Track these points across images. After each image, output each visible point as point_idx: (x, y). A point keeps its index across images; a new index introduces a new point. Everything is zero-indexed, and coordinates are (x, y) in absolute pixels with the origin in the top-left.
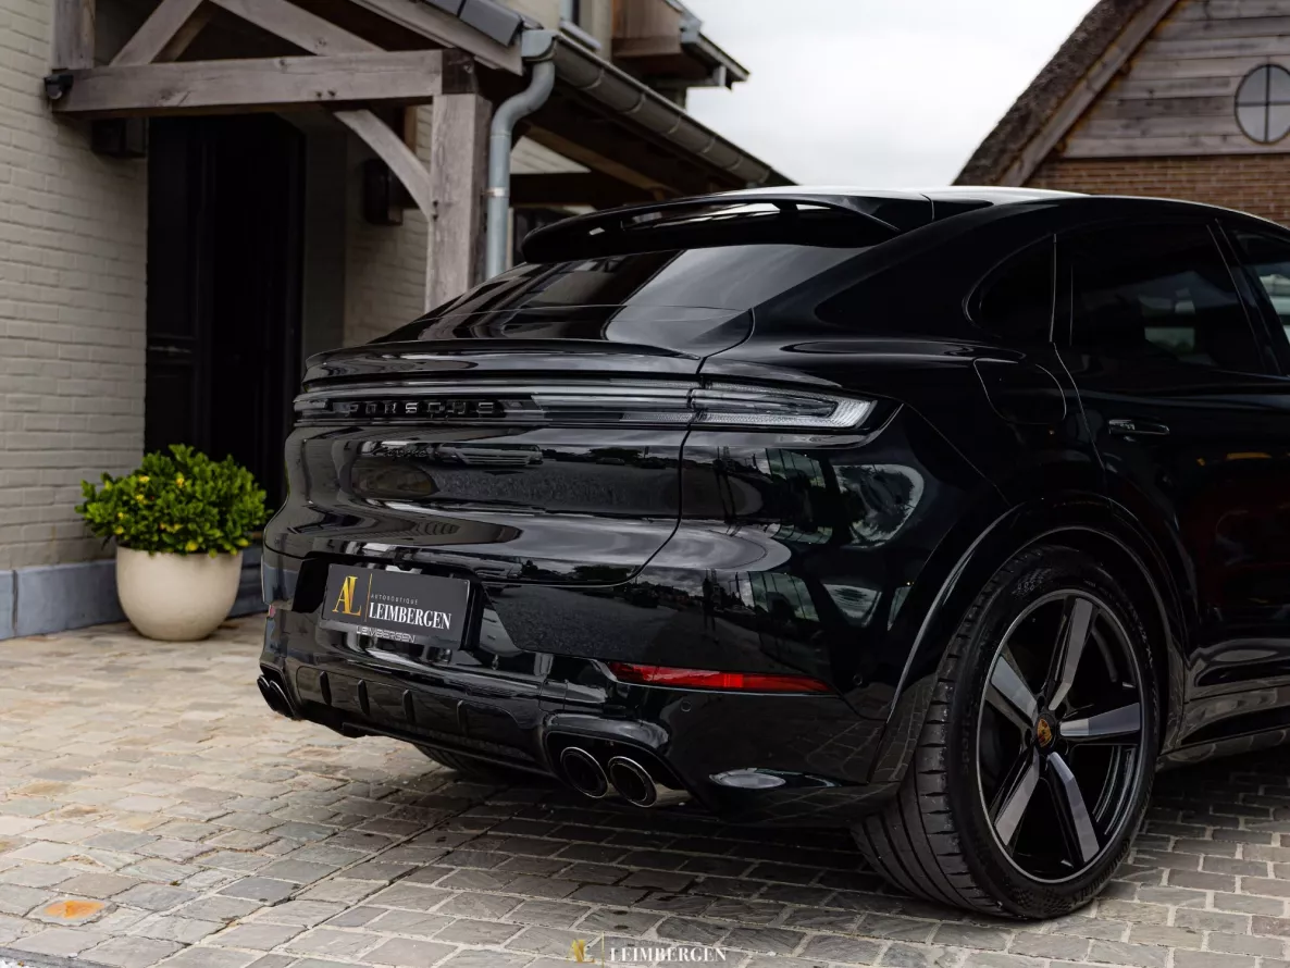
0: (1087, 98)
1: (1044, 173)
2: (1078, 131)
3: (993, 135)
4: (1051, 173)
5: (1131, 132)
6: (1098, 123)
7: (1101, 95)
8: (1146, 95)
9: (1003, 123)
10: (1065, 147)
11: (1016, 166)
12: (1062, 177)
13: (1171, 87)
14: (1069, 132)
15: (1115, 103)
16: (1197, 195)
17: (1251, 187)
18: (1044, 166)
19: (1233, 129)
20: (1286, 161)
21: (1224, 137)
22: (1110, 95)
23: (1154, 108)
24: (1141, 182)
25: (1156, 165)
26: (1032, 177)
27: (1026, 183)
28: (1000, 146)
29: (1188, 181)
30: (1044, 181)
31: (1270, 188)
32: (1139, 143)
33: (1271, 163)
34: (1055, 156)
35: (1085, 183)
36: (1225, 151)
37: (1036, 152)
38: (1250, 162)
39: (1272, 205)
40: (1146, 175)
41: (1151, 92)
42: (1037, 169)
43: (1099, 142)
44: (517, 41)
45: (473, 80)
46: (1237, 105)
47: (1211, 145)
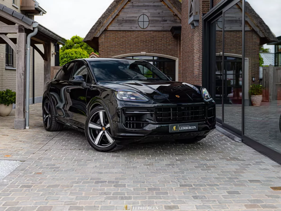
0: (112, 19)
1: (104, 33)
2: (110, 25)
3: (94, 26)
5: (120, 26)
6: (113, 24)
7: (114, 19)
9: (96, 23)
10: (108, 28)
11: (99, 32)
12: (107, 34)
13: (127, 18)
14: (108, 25)
16: (132, 38)
17: (141, 37)
18: (104, 32)
19: (138, 26)
20: (147, 32)
21: (136, 27)
22: (116, 19)
23: (124, 22)
24: (121, 35)
25: (124, 32)
26: (102, 34)
27: (101, 35)
28: (96, 28)
29: (130, 35)
30: (104, 35)
31: (144, 37)
32: (121, 28)
33: (145, 32)
34: (106, 30)
35: (111, 35)
36: (137, 30)
37: (102, 29)
38: (141, 32)
39: (145, 40)
40: (123, 34)
41: (123, 19)
42: (103, 32)
43: (114, 28)
44: (32, 25)
45: (24, 30)
46: (138, 22)
47: (134, 29)
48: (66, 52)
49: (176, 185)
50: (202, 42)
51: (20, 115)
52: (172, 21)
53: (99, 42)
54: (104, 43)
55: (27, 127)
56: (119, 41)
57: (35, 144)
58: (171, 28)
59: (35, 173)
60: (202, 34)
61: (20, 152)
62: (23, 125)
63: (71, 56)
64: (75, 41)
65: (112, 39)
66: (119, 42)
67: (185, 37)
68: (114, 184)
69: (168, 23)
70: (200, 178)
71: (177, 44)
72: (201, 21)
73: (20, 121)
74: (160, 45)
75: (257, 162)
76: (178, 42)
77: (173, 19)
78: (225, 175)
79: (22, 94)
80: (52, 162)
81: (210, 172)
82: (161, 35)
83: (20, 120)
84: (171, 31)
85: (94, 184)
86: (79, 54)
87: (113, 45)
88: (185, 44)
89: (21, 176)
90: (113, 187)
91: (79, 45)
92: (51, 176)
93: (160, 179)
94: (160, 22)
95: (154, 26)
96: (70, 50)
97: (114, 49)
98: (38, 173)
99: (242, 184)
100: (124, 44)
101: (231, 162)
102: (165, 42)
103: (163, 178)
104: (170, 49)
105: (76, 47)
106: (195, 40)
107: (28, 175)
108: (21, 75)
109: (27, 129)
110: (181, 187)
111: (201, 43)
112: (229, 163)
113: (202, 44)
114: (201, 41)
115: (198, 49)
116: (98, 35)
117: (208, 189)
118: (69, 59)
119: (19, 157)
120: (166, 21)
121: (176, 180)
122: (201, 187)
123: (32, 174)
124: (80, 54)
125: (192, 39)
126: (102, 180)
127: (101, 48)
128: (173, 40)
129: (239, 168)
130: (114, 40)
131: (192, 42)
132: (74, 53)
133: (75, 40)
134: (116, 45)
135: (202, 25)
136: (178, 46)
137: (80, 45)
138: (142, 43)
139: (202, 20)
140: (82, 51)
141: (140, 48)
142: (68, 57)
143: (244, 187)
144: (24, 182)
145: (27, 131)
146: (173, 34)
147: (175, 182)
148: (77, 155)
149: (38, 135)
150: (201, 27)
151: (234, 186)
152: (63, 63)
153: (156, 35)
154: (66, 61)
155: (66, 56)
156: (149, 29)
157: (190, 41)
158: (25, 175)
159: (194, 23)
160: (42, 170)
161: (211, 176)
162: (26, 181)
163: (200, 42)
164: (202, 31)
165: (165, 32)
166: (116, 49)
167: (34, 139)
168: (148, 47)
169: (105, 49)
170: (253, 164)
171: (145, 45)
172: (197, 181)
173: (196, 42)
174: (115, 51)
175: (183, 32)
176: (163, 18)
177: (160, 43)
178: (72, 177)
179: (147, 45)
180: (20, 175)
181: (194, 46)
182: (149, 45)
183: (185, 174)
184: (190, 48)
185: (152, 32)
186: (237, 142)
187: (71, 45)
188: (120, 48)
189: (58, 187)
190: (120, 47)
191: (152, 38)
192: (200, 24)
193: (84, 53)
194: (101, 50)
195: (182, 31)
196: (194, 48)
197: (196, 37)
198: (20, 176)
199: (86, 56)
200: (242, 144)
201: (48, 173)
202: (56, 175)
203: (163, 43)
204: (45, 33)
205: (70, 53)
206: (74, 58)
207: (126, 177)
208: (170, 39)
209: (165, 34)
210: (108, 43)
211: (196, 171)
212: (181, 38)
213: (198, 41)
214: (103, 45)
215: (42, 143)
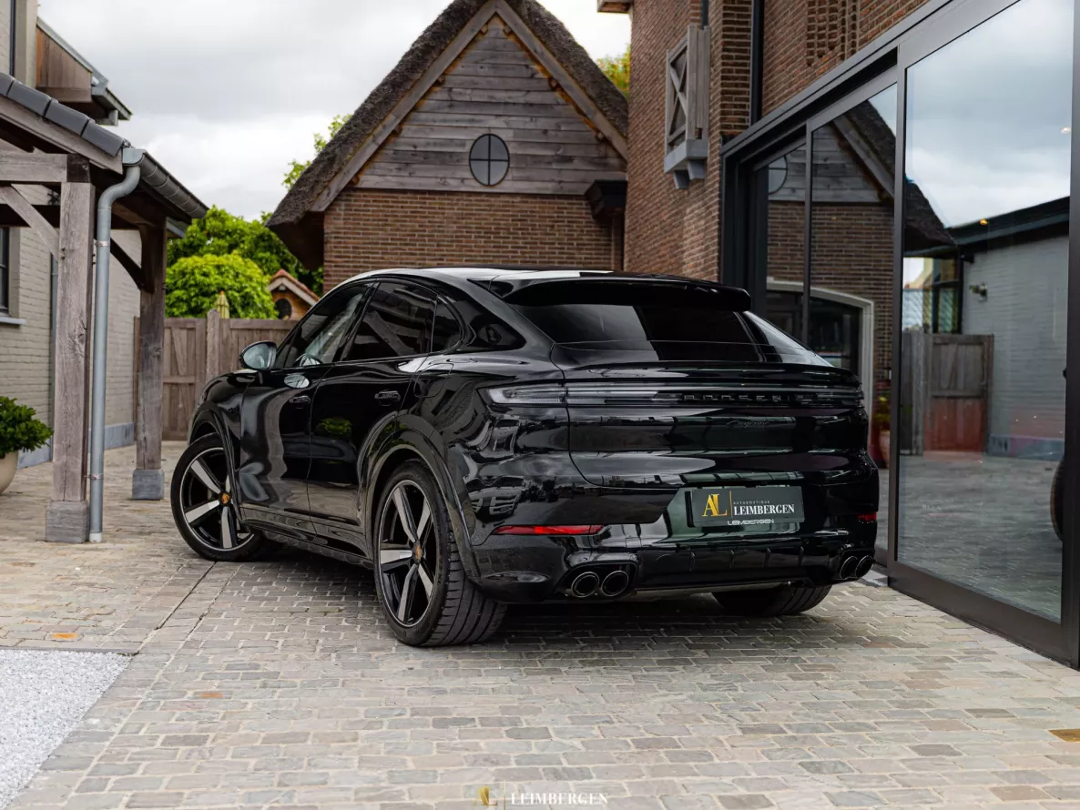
0: (373, 148)
1: (344, 198)
2: (367, 171)
4: (349, 198)
5: (402, 173)
6: (380, 165)
7: (381, 147)
8: (413, 149)
10: (358, 180)
11: (326, 192)
12: (356, 201)
13: (428, 144)
14: (361, 170)
15: (392, 152)
16: (446, 218)
17: (480, 215)
18: (343, 194)
19: (468, 175)
20: (502, 199)
21: (463, 180)
22: (388, 147)
23: (417, 158)
24: (409, 207)
25: (418, 196)
26: (336, 199)
27: (331, 204)
28: (315, 179)
29: (439, 208)
30: (343, 203)
31: (491, 215)
32: (407, 180)
33: (493, 199)
34: (351, 187)
35: (371, 206)
36: (463, 189)
37: (339, 183)
38: (479, 198)
39: (493, 227)
40: (413, 203)
41: (415, 147)
42: (339, 195)
43: (381, 179)
44: (120, 154)
45: (89, 175)
46: (470, 160)
47: (453, 185)
48: (184, 265)
49: (726, 728)
50: (719, 237)
51: (69, 491)
52: (591, 161)
53: (326, 231)
54: (345, 233)
55: (95, 536)
56: (398, 230)
57: (149, 595)
58: (587, 186)
59: (196, 693)
60: (720, 210)
61: (106, 623)
62: (80, 529)
63: (203, 281)
64: (208, 228)
65: (374, 220)
66: (398, 233)
67: (642, 221)
68: (507, 728)
69: (576, 170)
70: (798, 703)
71: (609, 245)
72: (714, 161)
73: (69, 513)
74: (547, 246)
75: (967, 652)
76: (613, 238)
77: (593, 153)
78: (882, 695)
79: (79, 409)
80: (245, 657)
81: (825, 685)
82: (549, 209)
83: (69, 508)
84: (588, 196)
85: (431, 728)
86: (231, 277)
87: (377, 243)
88: (640, 246)
89: (149, 705)
90: (506, 740)
91: (222, 242)
92: (258, 703)
93: (662, 710)
94: (550, 163)
95: (528, 179)
96: (196, 258)
97: (380, 256)
98: (205, 693)
99: (948, 721)
100: (417, 240)
101: (883, 653)
102: (566, 238)
103: (668, 705)
104: (583, 260)
105: (212, 249)
106: (689, 231)
107: (174, 703)
108: (77, 340)
109: (95, 542)
110: (747, 736)
111: (716, 240)
112: (875, 656)
113: (719, 244)
114: (716, 234)
115: (702, 261)
116: (321, 205)
117: (844, 741)
118: (192, 294)
119: (107, 638)
120: (569, 159)
121: (719, 711)
122: (817, 735)
123: (185, 699)
124: (237, 275)
125: (676, 225)
126: (455, 716)
127: (332, 251)
128: (594, 231)
129: (914, 670)
130: (380, 223)
131: (676, 236)
132: (213, 272)
133: (208, 224)
134: (390, 244)
135: (721, 176)
136: (613, 252)
137: (227, 244)
138: (483, 240)
139: (718, 158)
140: (241, 265)
141: (475, 256)
142: (191, 286)
143: (961, 731)
144: (168, 725)
145: (96, 549)
146: (593, 208)
147: (718, 719)
148: (323, 630)
149: (145, 562)
150: (714, 184)
151: (927, 730)
152: (172, 306)
153: (532, 212)
154: (182, 300)
155: (184, 280)
156: (508, 186)
157: (666, 232)
158: (162, 702)
159: (689, 168)
160: (217, 683)
161: (834, 698)
162: (173, 721)
163: (713, 238)
164: (720, 196)
165: (565, 201)
166: (386, 257)
167: (137, 576)
168: (503, 252)
169: (349, 257)
170: (960, 658)
171: (494, 247)
172: (794, 714)
173: (693, 235)
174: (382, 263)
175: (633, 199)
176: (558, 150)
177: (548, 239)
178: (340, 707)
179: (500, 247)
180: (141, 701)
181: (683, 252)
182: (507, 247)
183: (740, 691)
184: (663, 259)
185: (518, 199)
186: (873, 588)
187: (192, 243)
188: (401, 254)
189: (305, 741)
190: (400, 249)
191: (520, 220)
192: (711, 172)
193: (248, 272)
194: (333, 259)
195: (629, 195)
196: (681, 259)
197: (692, 218)
198: (142, 703)
199: (258, 282)
200: (891, 592)
201: (247, 695)
202: (275, 698)
203: (558, 239)
204: (158, 189)
205: (196, 271)
206: (213, 289)
207: (536, 705)
208: (584, 224)
209: (565, 208)
210: (359, 234)
211: (774, 681)
212: (627, 222)
213: (702, 235)
214: (340, 243)
215: (172, 589)
